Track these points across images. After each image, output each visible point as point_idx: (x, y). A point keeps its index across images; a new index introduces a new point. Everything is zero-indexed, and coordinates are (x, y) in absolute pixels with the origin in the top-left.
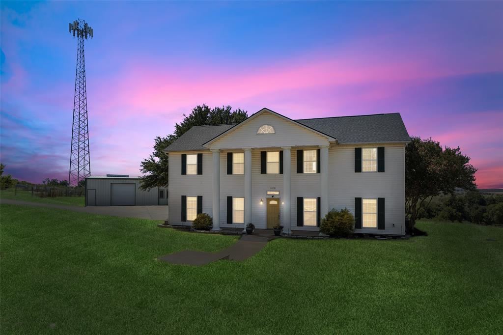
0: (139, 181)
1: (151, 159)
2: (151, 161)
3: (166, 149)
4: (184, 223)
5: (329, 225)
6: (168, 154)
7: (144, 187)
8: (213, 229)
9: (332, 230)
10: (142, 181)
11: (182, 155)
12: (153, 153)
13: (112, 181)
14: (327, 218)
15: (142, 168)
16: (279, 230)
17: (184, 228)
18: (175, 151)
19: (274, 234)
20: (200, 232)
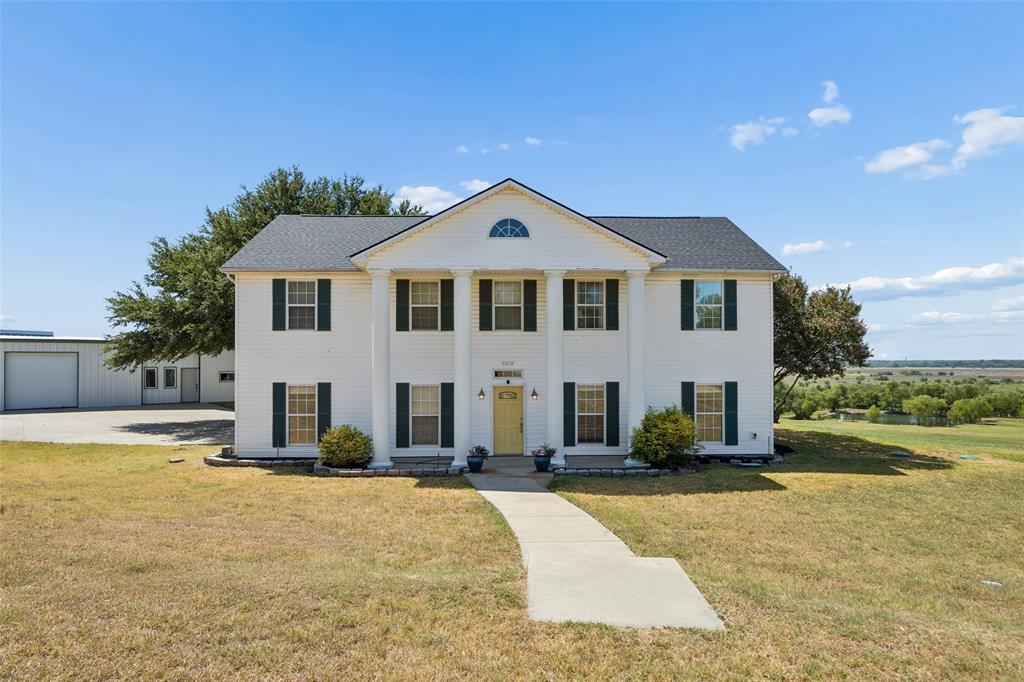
0: (103, 346)
1: (137, 293)
2: (135, 297)
3: (227, 264)
4: (281, 449)
5: (656, 442)
6: (233, 276)
7: (120, 362)
8: (374, 464)
9: (663, 454)
10: (112, 346)
11: (275, 281)
12: (147, 278)
13: (9, 347)
14: (645, 427)
15: (111, 313)
16: (545, 459)
17: (288, 465)
18: (254, 270)
19: (535, 469)
20: (348, 476)
